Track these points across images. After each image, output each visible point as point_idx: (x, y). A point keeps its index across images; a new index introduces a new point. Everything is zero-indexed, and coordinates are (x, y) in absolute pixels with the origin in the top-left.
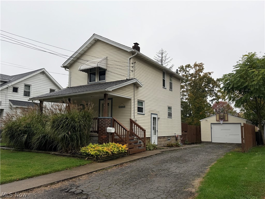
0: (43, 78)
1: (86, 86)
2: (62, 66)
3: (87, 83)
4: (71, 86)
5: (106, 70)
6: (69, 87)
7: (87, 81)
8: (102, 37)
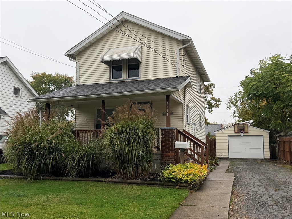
0: (4, 70)
1: (106, 84)
2: (66, 53)
3: (109, 80)
4: (80, 84)
5: (141, 63)
6: (78, 84)
7: (109, 78)
8: (135, 17)
